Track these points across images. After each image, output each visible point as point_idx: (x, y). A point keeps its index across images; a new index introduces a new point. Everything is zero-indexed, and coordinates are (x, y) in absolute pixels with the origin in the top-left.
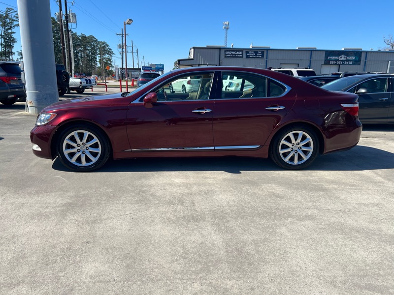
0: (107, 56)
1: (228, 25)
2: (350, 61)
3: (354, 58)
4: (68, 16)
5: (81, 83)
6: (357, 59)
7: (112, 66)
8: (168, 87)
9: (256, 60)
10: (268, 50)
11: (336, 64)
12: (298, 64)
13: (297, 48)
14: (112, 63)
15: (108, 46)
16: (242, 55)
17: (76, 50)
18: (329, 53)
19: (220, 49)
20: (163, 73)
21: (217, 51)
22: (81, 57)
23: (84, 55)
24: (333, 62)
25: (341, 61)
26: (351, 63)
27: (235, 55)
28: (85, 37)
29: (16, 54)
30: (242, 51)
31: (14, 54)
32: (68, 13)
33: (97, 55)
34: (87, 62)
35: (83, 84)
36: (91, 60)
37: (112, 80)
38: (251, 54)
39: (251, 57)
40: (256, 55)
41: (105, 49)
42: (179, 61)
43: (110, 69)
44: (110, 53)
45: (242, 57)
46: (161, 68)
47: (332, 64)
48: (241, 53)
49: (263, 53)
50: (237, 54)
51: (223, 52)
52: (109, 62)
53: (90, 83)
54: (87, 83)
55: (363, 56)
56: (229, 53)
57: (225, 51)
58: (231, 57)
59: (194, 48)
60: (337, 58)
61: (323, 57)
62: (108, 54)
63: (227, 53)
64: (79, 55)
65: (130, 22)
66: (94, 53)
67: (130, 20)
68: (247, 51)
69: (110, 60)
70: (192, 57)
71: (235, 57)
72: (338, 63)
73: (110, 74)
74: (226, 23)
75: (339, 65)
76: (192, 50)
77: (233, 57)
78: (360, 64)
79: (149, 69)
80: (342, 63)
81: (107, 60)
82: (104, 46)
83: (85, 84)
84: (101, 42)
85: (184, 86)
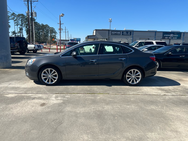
0: (54, 34)
1: (111, 20)
2: (176, 37)
3: (178, 36)
4: (32, 13)
5: (35, 47)
6: (179, 36)
7: (56, 39)
8: (82, 50)
9: (127, 36)
10: (133, 31)
11: (168, 39)
12: (149, 39)
13: (147, 31)
14: (56, 38)
15: (54, 29)
16: (120, 33)
17: (39, 31)
18: (165, 33)
19: (109, 30)
20: (80, 42)
21: (107, 32)
22: (41, 34)
23: (43, 34)
24: (167, 38)
25: (171, 37)
26: (176, 38)
27: (117, 33)
28: (44, 25)
29: (11, 32)
30: (120, 32)
31: (10, 32)
32: (32, 12)
33: (49, 33)
34: (44, 37)
35: (36, 48)
36: (46, 36)
37: (55, 45)
38: (125, 33)
39: (125, 35)
40: (127, 34)
41: (53, 31)
42: (88, 36)
43: (55, 40)
44: (55, 33)
45: (120, 35)
46: (79, 40)
47: (166, 39)
48: (119, 33)
49: (131, 33)
50: (118, 33)
51: (110, 32)
52: (55, 37)
53: (40, 47)
54: (38, 47)
55: (182, 34)
56: (113, 32)
57: (111, 32)
58: (114, 34)
59: (96, 30)
60: (169, 35)
61: (161, 35)
62: (54, 33)
63: (112, 32)
64: (41, 33)
65: (63, 15)
66: (48, 33)
67: (63, 14)
68: (123, 32)
69: (55, 36)
70: (95, 34)
71: (117, 35)
72: (170, 38)
73: (55, 43)
74: (110, 19)
75: (170, 39)
76: (95, 31)
77: (115, 34)
78: (180, 39)
79: (73, 40)
80: (171, 38)
81: (54, 36)
82: (53, 29)
83: (37, 48)
84: (51, 28)
85: (91, 49)
